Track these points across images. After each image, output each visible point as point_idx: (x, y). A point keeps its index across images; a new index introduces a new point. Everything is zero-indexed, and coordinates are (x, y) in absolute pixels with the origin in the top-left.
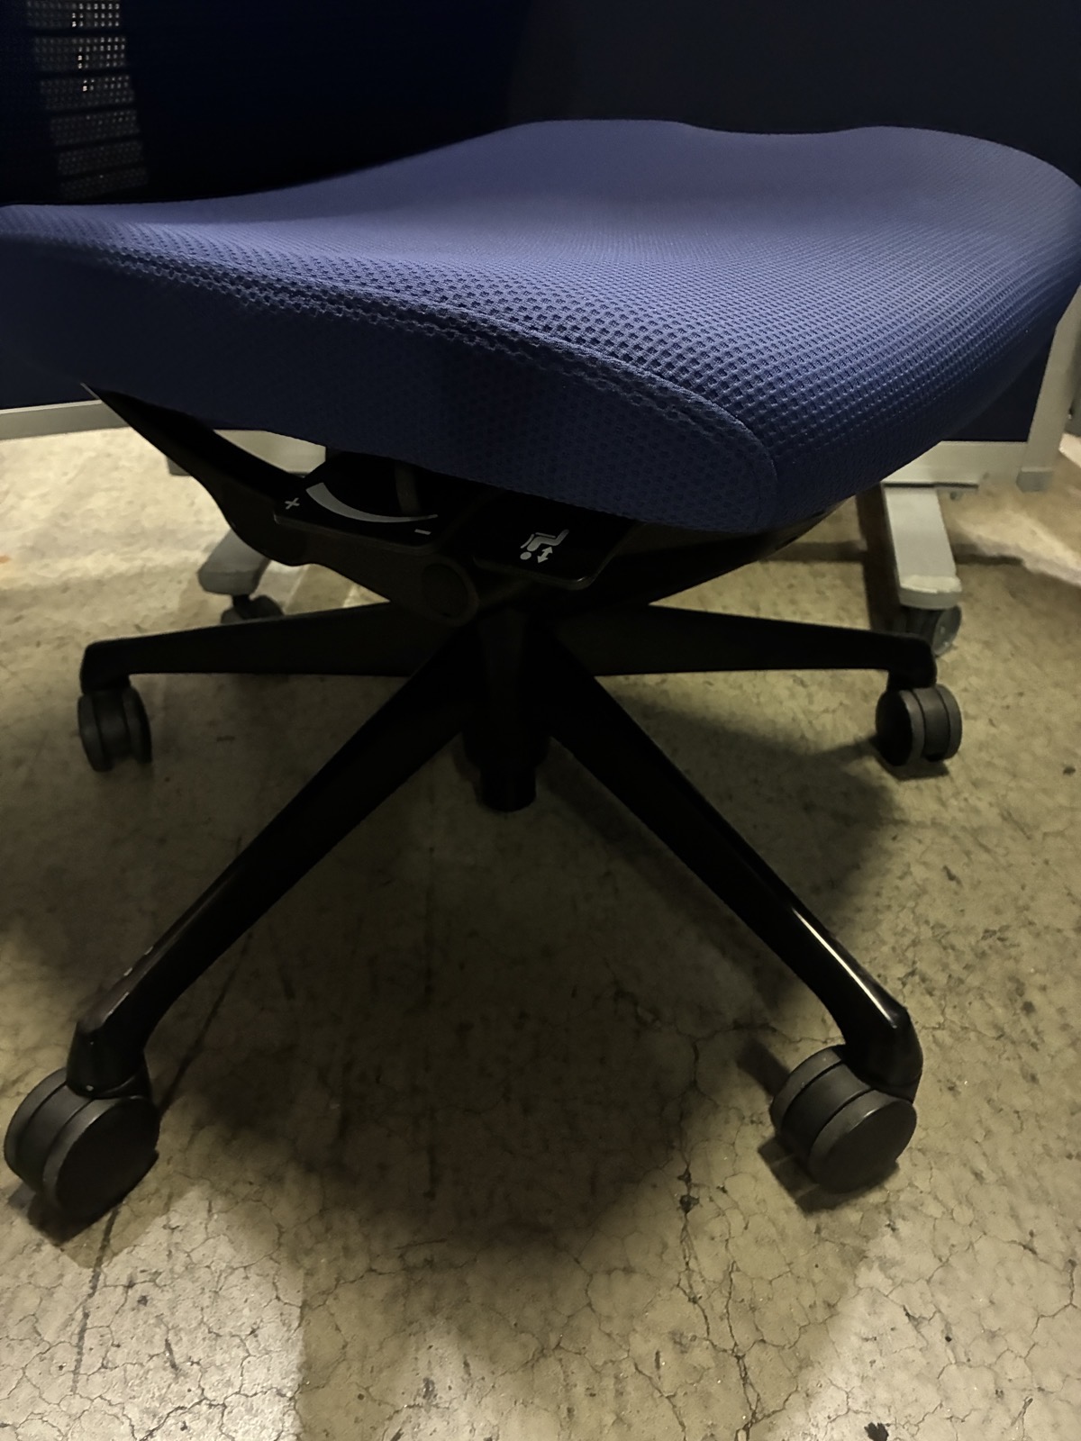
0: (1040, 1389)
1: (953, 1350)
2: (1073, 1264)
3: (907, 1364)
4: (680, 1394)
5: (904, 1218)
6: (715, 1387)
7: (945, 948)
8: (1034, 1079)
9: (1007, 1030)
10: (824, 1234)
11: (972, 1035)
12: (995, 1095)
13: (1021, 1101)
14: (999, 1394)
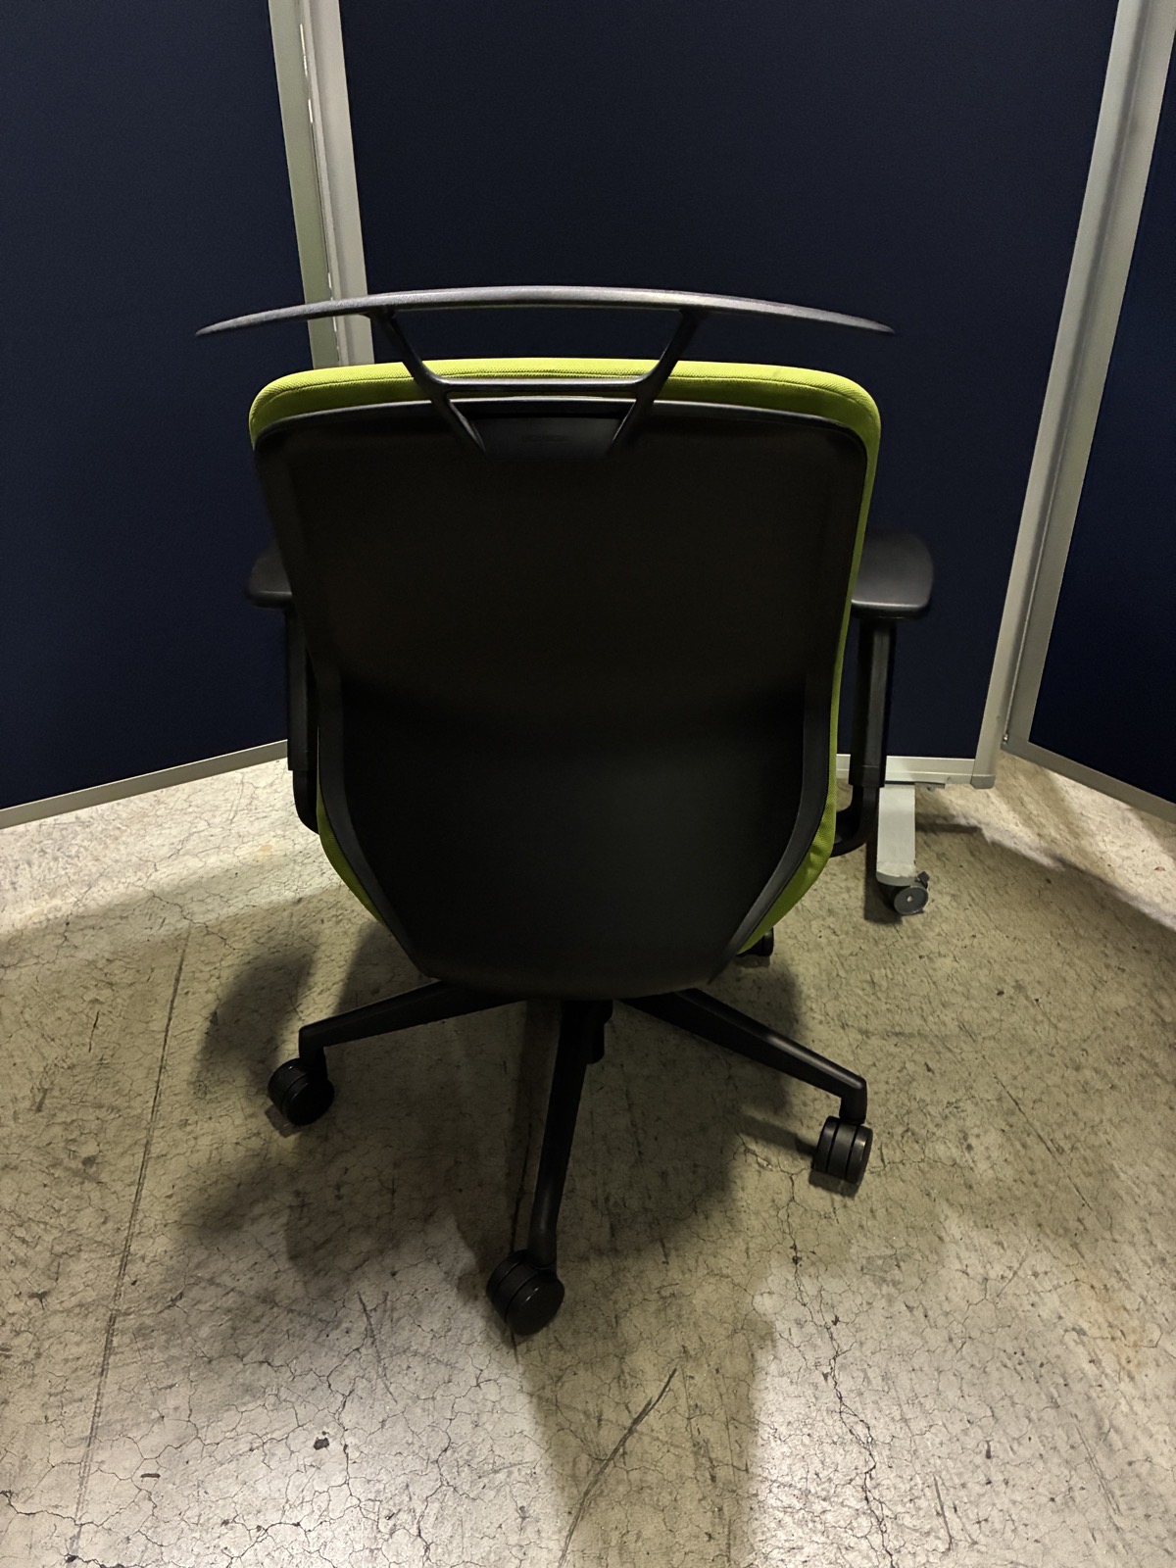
0: (970, 1337)
1: (929, 1321)
2: (986, 1279)
3: (906, 1328)
4: (802, 1345)
5: (904, 1261)
6: (819, 1342)
7: (925, 1114)
8: (971, 1187)
9: (958, 1161)
10: (865, 1271)
11: (939, 1164)
12: (950, 1197)
13: (963, 1200)
14: (951, 1340)
